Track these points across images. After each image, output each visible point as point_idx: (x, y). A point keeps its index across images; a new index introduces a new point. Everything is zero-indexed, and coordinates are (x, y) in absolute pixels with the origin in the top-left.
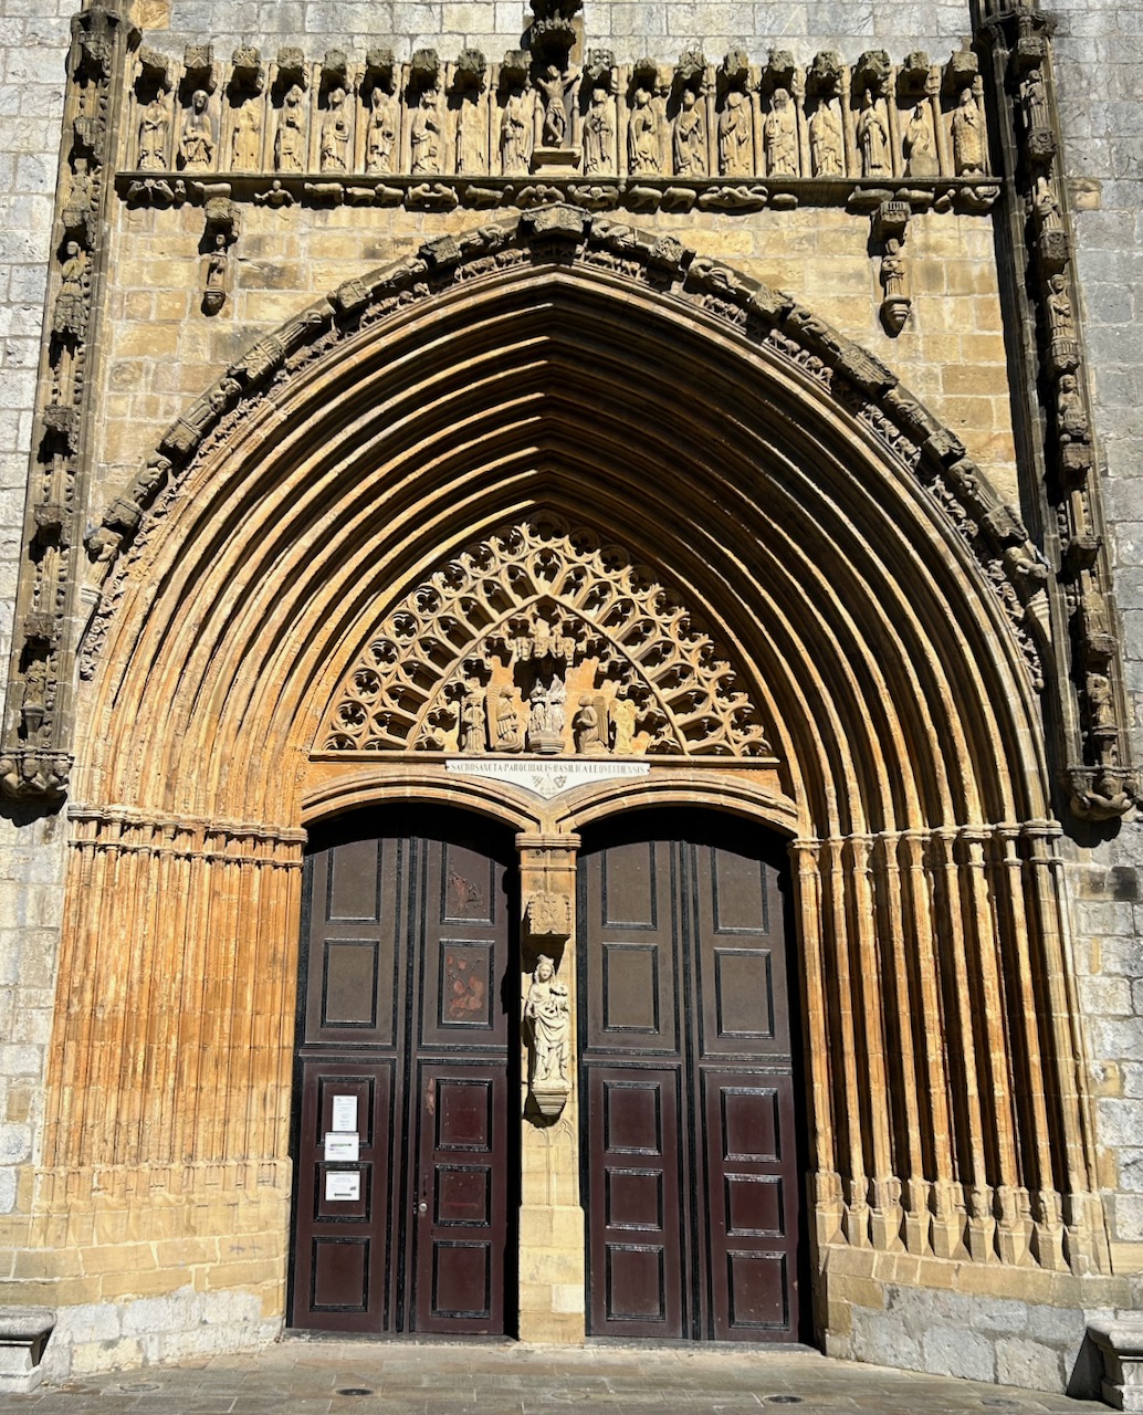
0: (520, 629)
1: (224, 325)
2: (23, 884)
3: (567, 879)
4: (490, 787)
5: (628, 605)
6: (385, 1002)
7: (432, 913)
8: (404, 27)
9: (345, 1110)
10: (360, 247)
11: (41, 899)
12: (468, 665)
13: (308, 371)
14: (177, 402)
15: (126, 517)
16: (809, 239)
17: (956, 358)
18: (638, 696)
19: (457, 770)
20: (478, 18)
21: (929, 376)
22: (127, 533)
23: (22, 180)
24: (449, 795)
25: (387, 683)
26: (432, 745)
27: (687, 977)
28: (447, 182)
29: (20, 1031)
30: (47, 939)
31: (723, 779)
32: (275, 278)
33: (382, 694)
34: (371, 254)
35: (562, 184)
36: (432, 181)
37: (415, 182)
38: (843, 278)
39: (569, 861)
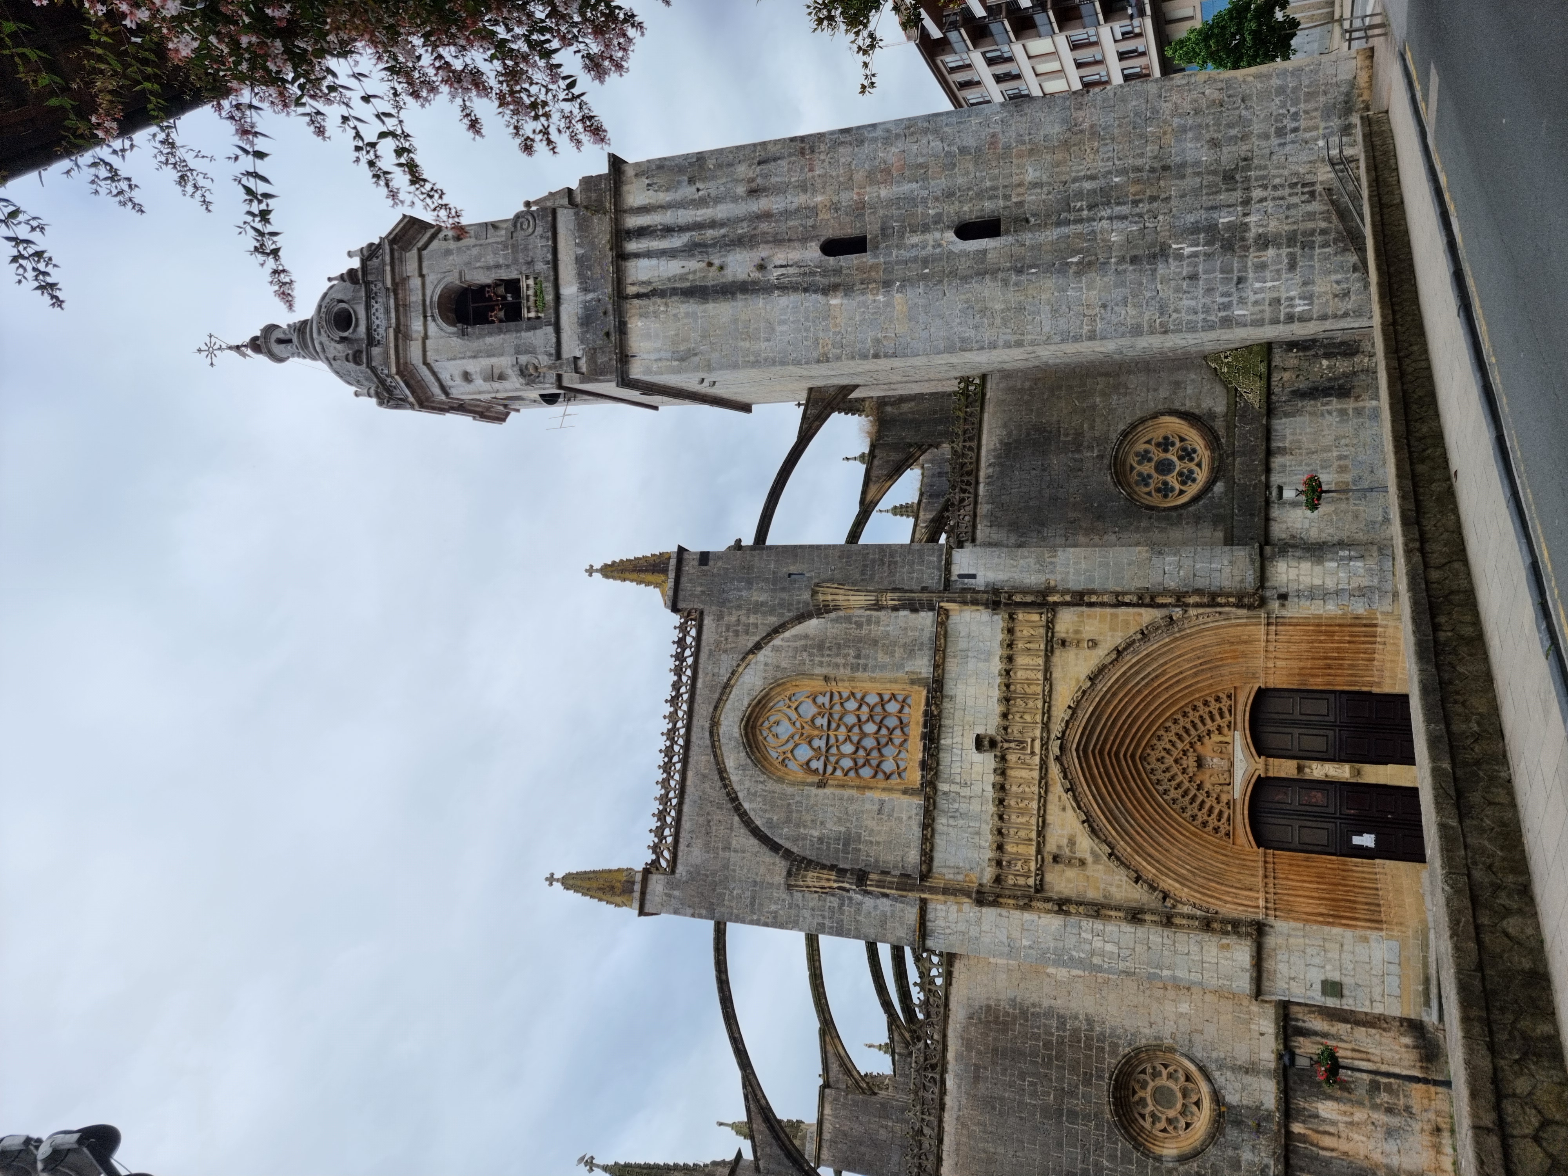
0: (1184, 771)
1: (1089, 859)
2: (1289, 935)
3: (1277, 761)
4: (1244, 784)
5: (1177, 734)
6: (1320, 825)
7: (1288, 807)
8: (979, 792)
9: (1357, 840)
10: (1062, 813)
11: (1294, 930)
12: (1198, 789)
13: (1106, 833)
14: (1117, 878)
15: (1161, 895)
16: (1063, 668)
17: (1106, 627)
18: (1209, 733)
19: (1237, 795)
20: (978, 768)
21: (1112, 636)
22: (1166, 896)
23: (1032, 928)
24: (1247, 798)
25: (1205, 817)
26: (1228, 803)
27: (1308, 724)
28: (1040, 783)
29: (1339, 938)
30: (1307, 927)
31: (1240, 707)
32: (1072, 842)
33: (1210, 819)
34: (1064, 809)
35: (1042, 745)
36: (1040, 787)
37: (1040, 793)
38: (1077, 659)
39: (1271, 760)
